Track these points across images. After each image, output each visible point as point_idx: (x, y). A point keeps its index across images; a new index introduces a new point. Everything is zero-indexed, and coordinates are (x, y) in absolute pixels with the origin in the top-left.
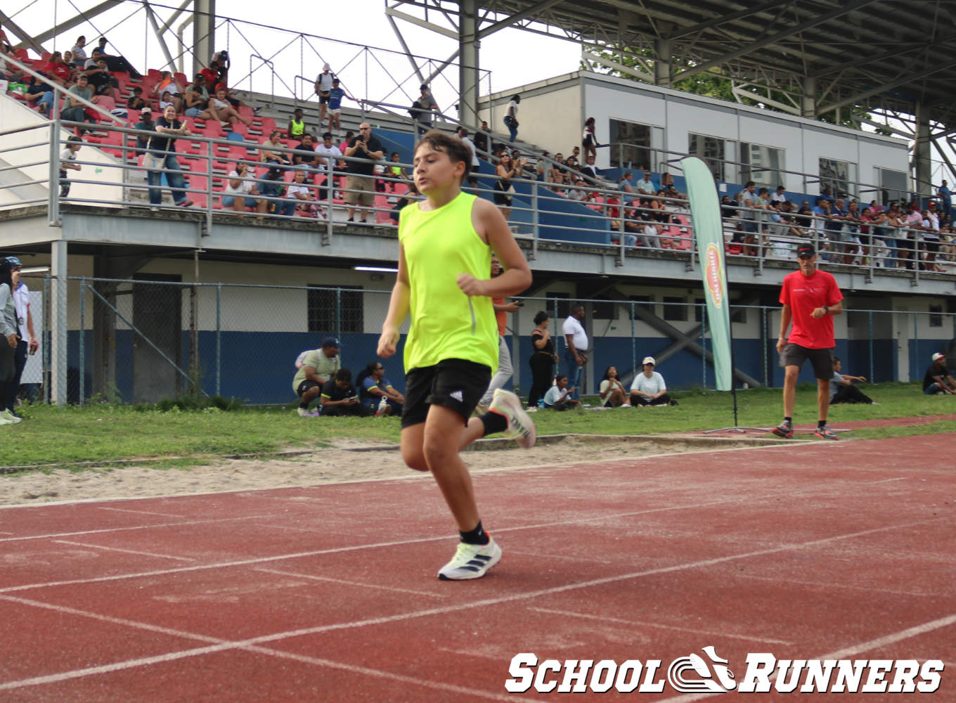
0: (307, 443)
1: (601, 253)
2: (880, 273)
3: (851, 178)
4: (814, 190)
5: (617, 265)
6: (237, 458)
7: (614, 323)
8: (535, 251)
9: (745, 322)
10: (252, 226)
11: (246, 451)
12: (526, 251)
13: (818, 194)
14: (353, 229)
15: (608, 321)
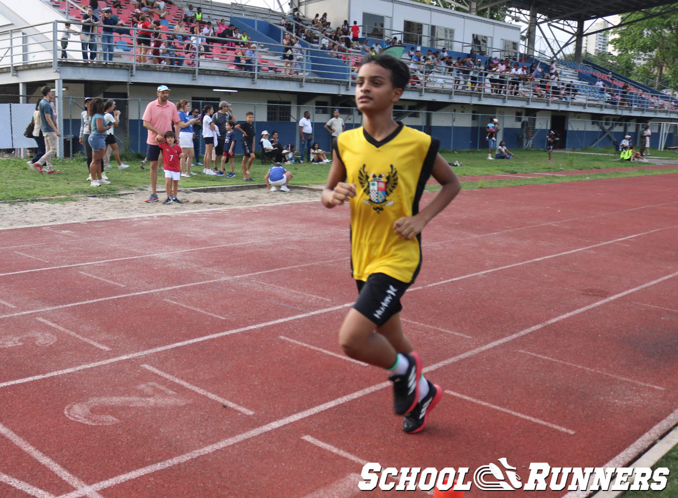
0: (134, 188)
1: (339, 84)
2: (488, 96)
3: (489, 45)
4: (468, 50)
5: (347, 90)
6: (94, 197)
7: (351, 117)
8: (304, 83)
9: (418, 117)
10: (157, 71)
11: (100, 193)
12: (299, 83)
13: (469, 53)
14: (209, 72)
15: (346, 116)
